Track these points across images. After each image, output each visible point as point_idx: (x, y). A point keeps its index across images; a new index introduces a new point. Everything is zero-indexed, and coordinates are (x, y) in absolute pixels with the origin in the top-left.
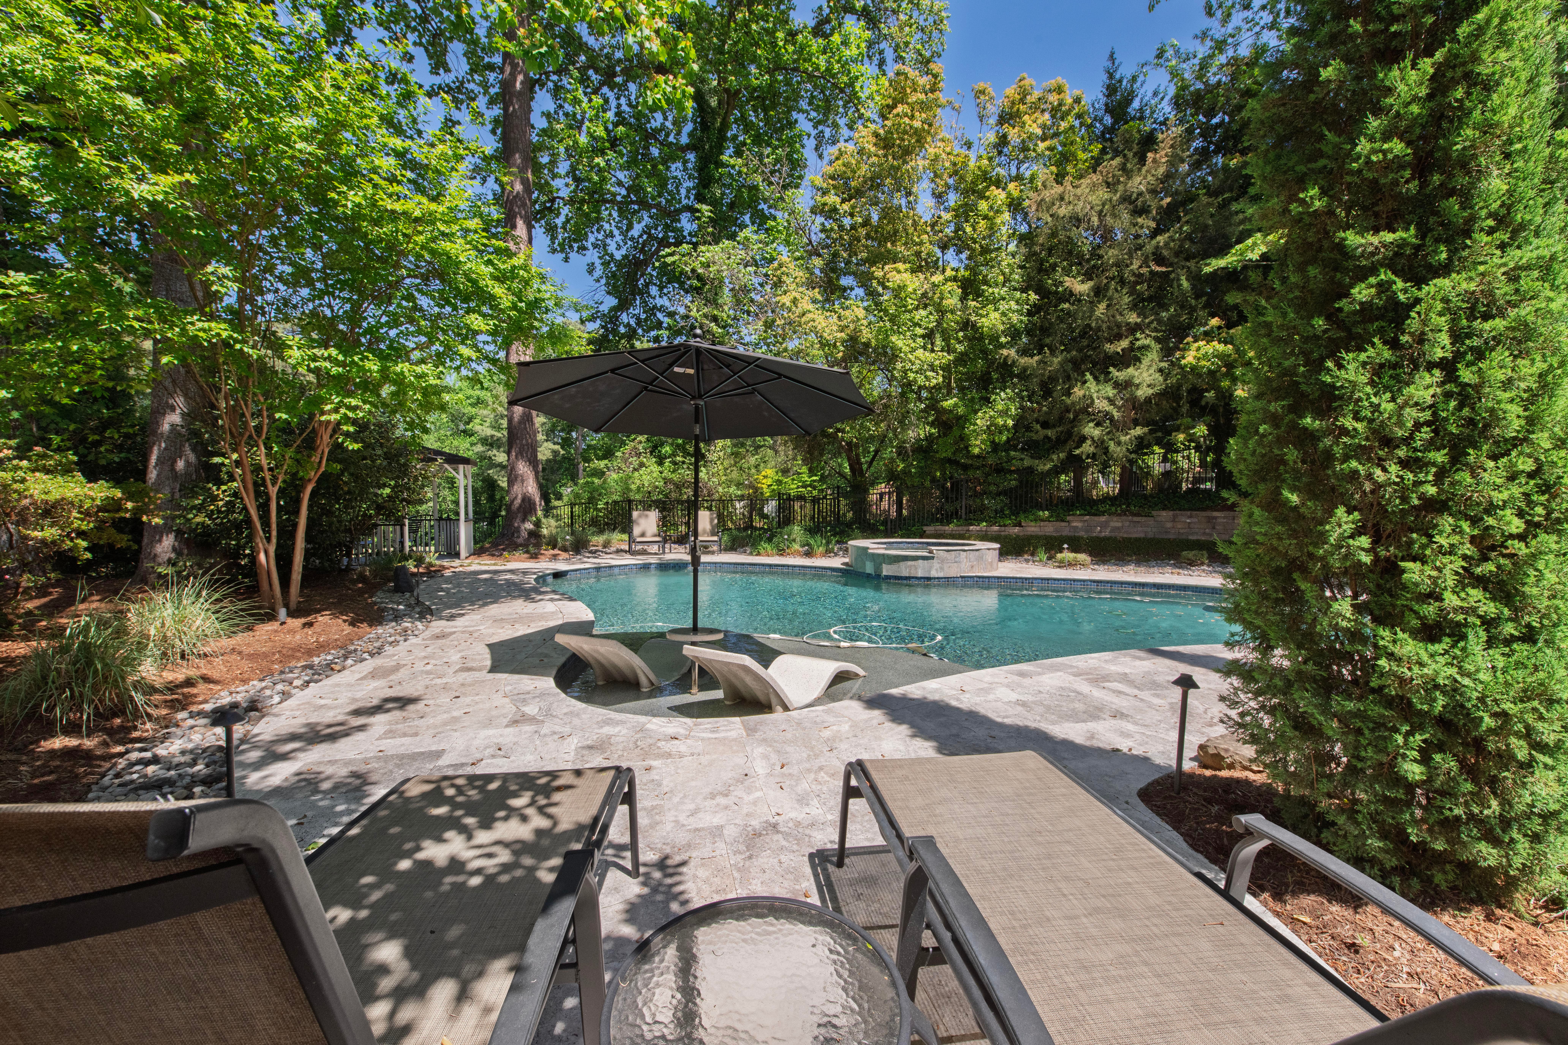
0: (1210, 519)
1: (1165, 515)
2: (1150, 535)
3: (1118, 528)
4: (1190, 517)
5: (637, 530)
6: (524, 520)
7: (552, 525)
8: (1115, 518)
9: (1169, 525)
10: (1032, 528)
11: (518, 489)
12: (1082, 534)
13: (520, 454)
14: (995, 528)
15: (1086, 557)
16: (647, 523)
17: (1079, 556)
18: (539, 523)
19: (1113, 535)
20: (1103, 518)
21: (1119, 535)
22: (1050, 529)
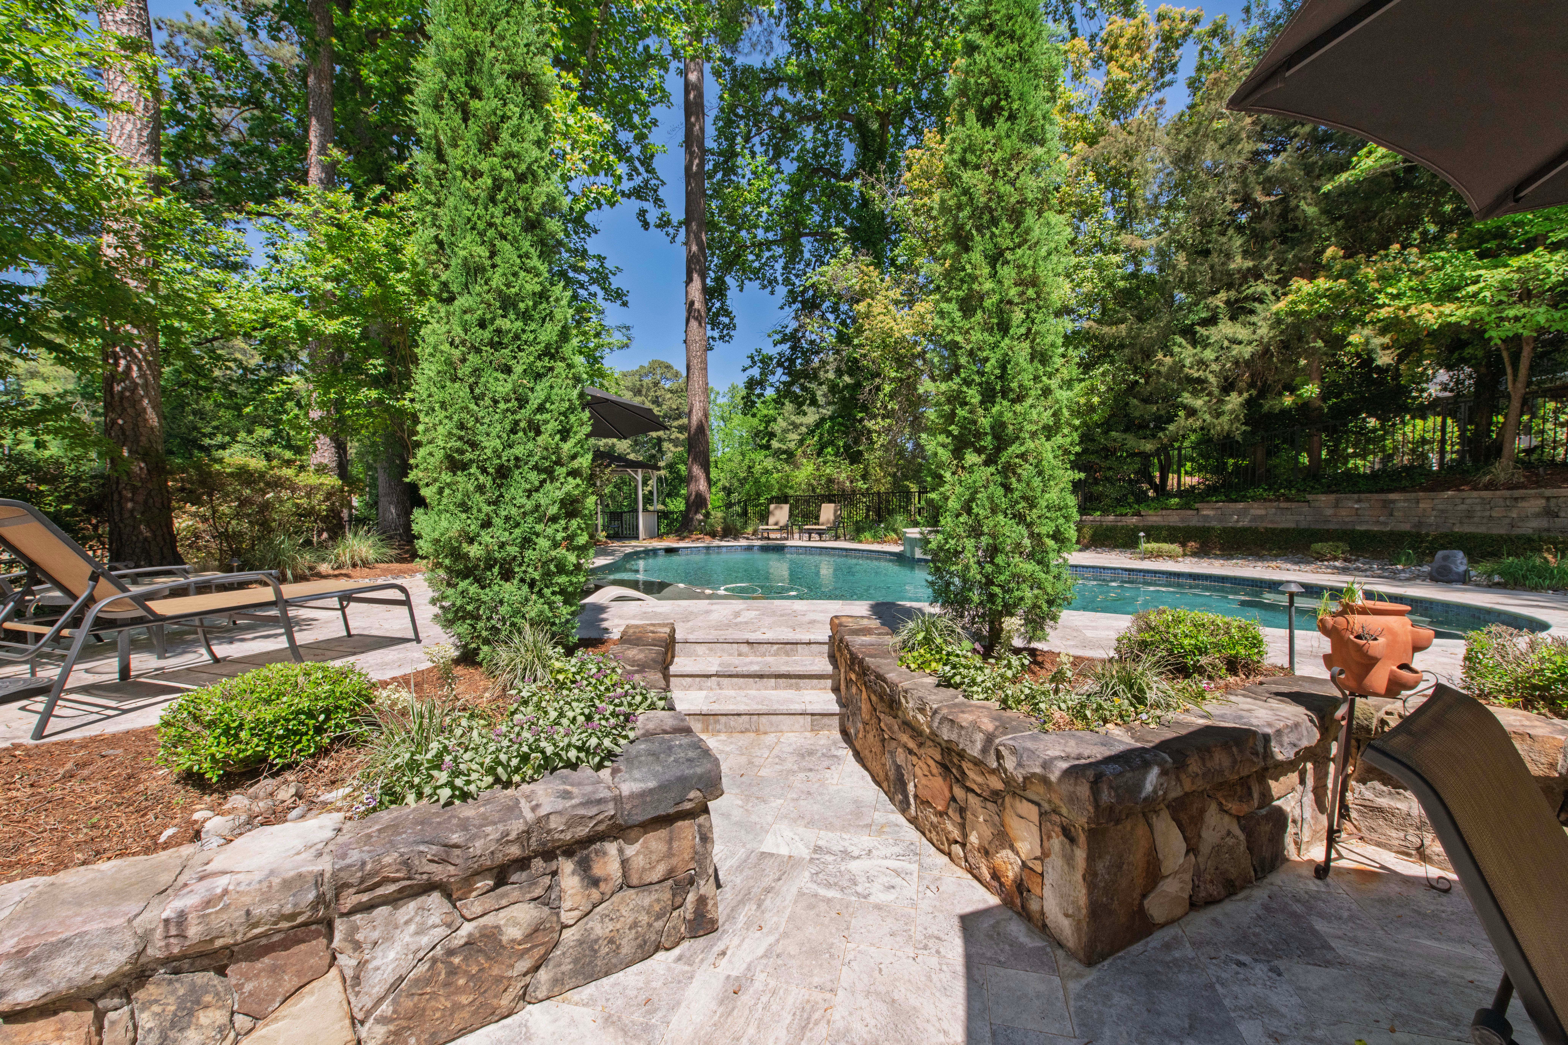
0: (1386, 504)
1: (1323, 500)
2: (1304, 525)
3: (1261, 517)
4: (1359, 501)
5: (772, 520)
6: (696, 512)
7: (717, 515)
8: (1256, 505)
9: (1329, 512)
10: (1153, 517)
11: (692, 487)
12: (1214, 524)
13: (694, 459)
14: (1111, 518)
15: (1175, 548)
16: (781, 514)
17: (1165, 546)
18: (707, 515)
19: (1254, 525)
20: (1241, 505)
21: (1262, 525)
22: (1174, 519)
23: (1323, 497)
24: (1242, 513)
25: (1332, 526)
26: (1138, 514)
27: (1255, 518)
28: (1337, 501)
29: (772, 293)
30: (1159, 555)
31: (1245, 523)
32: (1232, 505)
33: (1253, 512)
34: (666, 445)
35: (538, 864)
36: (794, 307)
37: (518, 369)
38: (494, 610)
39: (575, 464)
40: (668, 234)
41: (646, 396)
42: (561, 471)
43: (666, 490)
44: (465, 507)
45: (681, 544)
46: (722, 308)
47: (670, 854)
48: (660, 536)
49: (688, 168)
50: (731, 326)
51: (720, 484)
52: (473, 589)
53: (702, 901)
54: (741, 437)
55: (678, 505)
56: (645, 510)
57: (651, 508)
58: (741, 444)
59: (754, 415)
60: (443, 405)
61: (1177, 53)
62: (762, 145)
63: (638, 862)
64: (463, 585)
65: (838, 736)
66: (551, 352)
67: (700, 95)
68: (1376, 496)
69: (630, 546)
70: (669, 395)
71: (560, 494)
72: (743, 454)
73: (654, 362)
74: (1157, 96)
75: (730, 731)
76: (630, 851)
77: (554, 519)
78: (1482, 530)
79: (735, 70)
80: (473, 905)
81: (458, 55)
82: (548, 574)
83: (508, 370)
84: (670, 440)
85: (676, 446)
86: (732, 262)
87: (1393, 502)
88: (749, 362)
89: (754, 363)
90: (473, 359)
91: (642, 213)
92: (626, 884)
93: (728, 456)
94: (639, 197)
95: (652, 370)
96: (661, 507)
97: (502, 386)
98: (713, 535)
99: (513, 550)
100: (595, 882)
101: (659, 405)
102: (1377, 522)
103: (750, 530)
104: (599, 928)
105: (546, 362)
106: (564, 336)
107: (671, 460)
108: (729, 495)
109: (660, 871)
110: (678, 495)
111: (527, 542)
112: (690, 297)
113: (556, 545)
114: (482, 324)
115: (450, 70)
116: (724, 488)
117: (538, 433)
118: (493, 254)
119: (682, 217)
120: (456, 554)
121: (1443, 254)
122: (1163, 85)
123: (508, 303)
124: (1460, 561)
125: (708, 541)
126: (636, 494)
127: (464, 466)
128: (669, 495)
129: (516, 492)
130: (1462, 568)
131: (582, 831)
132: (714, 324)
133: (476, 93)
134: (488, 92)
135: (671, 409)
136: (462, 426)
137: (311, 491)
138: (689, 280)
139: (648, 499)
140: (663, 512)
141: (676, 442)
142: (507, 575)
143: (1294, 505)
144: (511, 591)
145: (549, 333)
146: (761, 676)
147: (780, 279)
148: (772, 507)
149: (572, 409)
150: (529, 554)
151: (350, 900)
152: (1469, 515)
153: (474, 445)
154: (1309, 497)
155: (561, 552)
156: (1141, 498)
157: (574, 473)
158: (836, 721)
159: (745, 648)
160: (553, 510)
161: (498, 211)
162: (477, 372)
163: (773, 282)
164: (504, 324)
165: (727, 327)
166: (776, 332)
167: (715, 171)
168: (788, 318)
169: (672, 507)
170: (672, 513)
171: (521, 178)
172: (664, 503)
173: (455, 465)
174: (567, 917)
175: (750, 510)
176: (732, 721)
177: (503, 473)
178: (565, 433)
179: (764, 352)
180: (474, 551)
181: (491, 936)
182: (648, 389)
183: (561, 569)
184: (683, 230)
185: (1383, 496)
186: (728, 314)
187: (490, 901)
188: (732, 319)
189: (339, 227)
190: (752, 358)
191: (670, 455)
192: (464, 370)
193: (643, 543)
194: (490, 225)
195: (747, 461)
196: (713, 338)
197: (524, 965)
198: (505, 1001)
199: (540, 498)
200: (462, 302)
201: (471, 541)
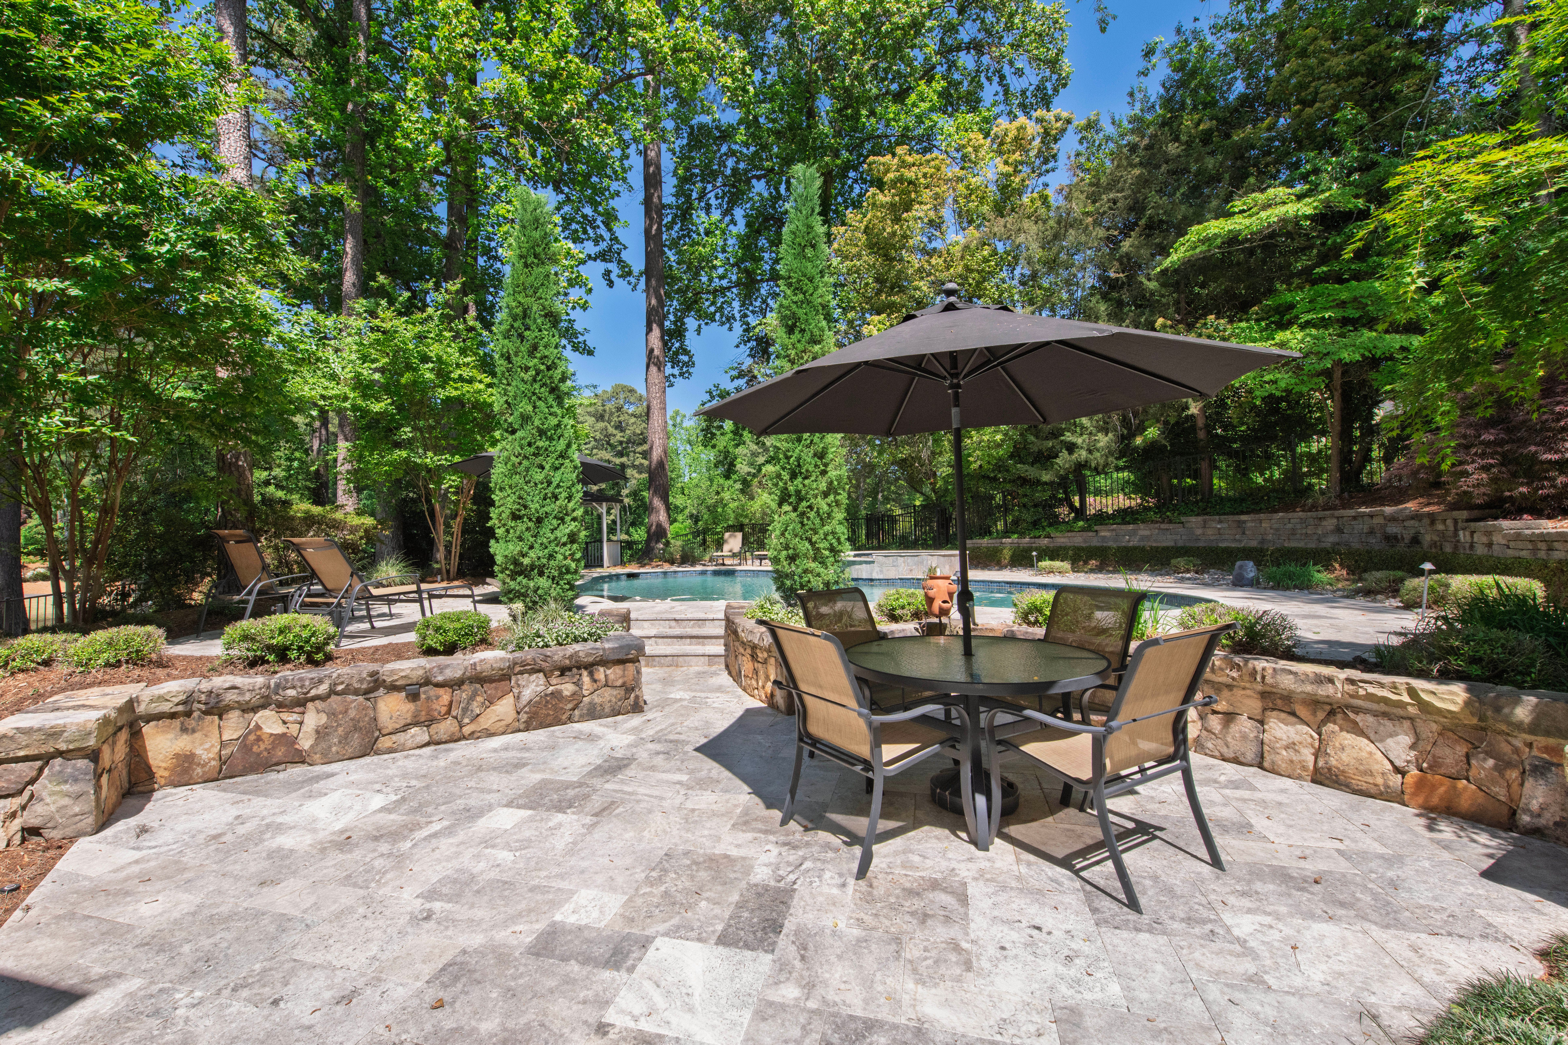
1: (1194, 521)
2: (1180, 544)
3: (1147, 536)
4: (1220, 522)
5: (726, 548)
6: (657, 541)
7: (677, 545)
8: (1142, 526)
9: (1199, 532)
10: (1062, 539)
11: (653, 518)
12: (1110, 544)
13: (655, 492)
14: (1027, 540)
15: (1066, 565)
16: (734, 542)
17: (1057, 564)
18: (667, 544)
19: (1142, 544)
20: (1131, 527)
21: (1148, 544)
22: (1078, 540)
23: (1193, 519)
24: (1133, 533)
25: (1201, 544)
26: (1048, 536)
27: (1143, 538)
28: (1205, 522)
29: (730, 329)
30: (1051, 572)
31: (1135, 542)
32: (1123, 527)
33: (1141, 533)
34: (629, 472)
35: (575, 670)
36: (749, 345)
37: (547, 467)
38: (535, 591)
39: (575, 514)
40: (629, 283)
41: (609, 422)
42: (568, 519)
43: (630, 518)
44: (520, 539)
45: (642, 570)
46: (681, 347)
47: (623, 676)
48: (623, 563)
49: (647, 232)
50: (690, 364)
51: (687, 512)
52: (525, 581)
53: (637, 697)
54: (709, 461)
55: (639, 535)
56: (609, 540)
57: (614, 538)
58: (708, 469)
59: (714, 447)
60: (510, 487)
61: (1055, 147)
62: (717, 198)
63: (611, 677)
64: (519, 579)
65: (723, 667)
66: (563, 455)
67: (658, 167)
68: (1231, 517)
69: (597, 572)
70: (633, 420)
71: (567, 531)
72: (711, 480)
73: (617, 386)
74: (1042, 179)
75: (662, 665)
76: (608, 672)
77: (564, 544)
78: (1301, 545)
79: (692, 127)
80: (554, 681)
81: (519, 311)
82: (561, 573)
83: (542, 468)
84: (634, 466)
85: (640, 473)
86: (690, 305)
87: (1244, 522)
88: (708, 397)
89: (713, 397)
90: (525, 463)
91: (607, 273)
92: (606, 685)
93: (695, 481)
94: (604, 260)
95: (615, 395)
96: (624, 537)
97: (539, 476)
98: (672, 562)
99: (544, 561)
100: (595, 681)
101: (622, 430)
102: (1235, 540)
103: (707, 558)
104: (597, 699)
105: (561, 461)
106: (569, 446)
107: (635, 487)
108: (696, 522)
109: (619, 683)
110: (642, 524)
111: (551, 557)
112: (650, 345)
113: (565, 558)
114: (530, 445)
115: (515, 318)
116: (691, 516)
117: (557, 499)
118: (535, 407)
119: (643, 268)
120: (516, 563)
121: (1243, 325)
122: (1047, 171)
123: (542, 433)
124: (1250, 570)
125: (667, 567)
126: (600, 524)
127: (520, 518)
128: (633, 524)
129: (545, 530)
130: (1252, 575)
131: (591, 659)
132: (675, 362)
133: (528, 328)
134: (533, 327)
135: (634, 434)
136: (520, 498)
137: (354, 530)
138: (649, 330)
139: (612, 530)
140: (627, 542)
141: (640, 469)
142: (541, 574)
143: (1171, 526)
144: (543, 582)
145: (561, 445)
146: (681, 637)
147: (737, 316)
148: (727, 535)
149: (573, 485)
150: (552, 562)
151: (518, 669)
152: (1293, 532)
153: (525, 507)
154: (1183, 519)
155: (568, 561)
156: (1054, 521)
157: (574, 519)
158: (722, 659)
159: (673, 623)
160: (564, 539)
161: (537, 386)
162: (527, 470)
163: (730, 319)
164: (540, 444)
165: (686, 364)
166: (733, 369)
167: (673, 222)
168: (743, 357)
169: (636, 537)
170: (635, 543)
171: (549, 368)
172: (628, 533)
173: (515, 517)
174: (585, 693)
175: (708, 538)
176: (662, 660)
177: (539, 521)
178: (570, 498)
179: (722, 387)
180: (526, 561)
181: (560, 692)
182: (611, 414)
183: (568, 571)
184: (643, 280)
185: (1236, 518)
186: (686, 352)
187: (559, 680)
188: (691, 357)
189: (384, 333)
190: (710, 393)
191: (634, 482)
192: (521, 468)
193: (608, 569)
194: (534, 394)
195: (715, 487)
196: (674, 376)
197: (570, 706)
198: (564, 717)
199: (558, 533)
200: (519, 434)
201: (523, 556)
